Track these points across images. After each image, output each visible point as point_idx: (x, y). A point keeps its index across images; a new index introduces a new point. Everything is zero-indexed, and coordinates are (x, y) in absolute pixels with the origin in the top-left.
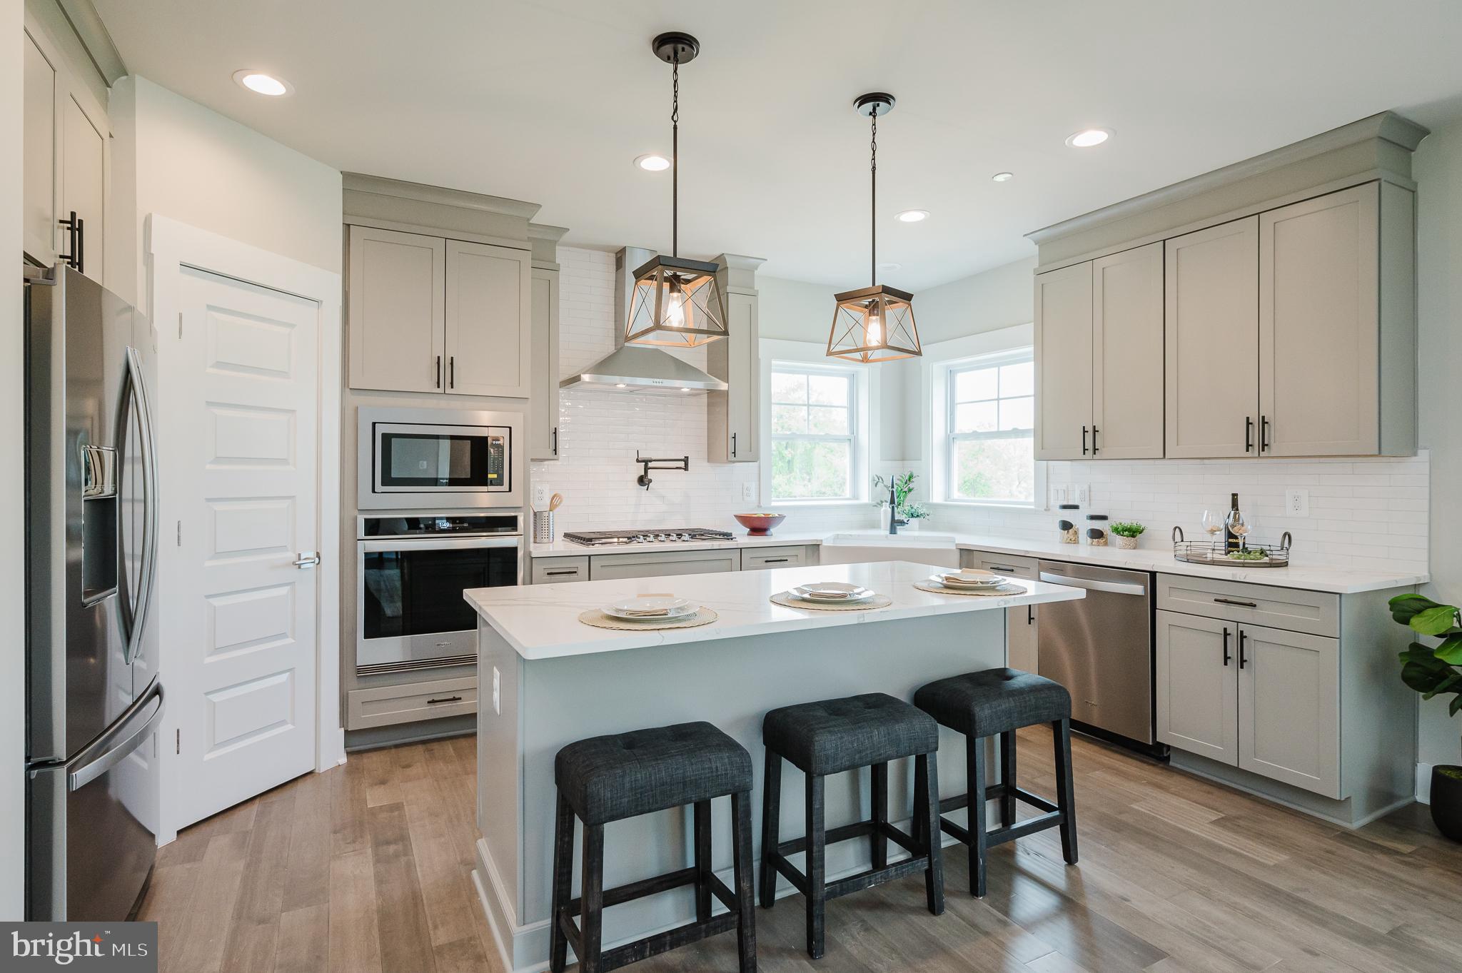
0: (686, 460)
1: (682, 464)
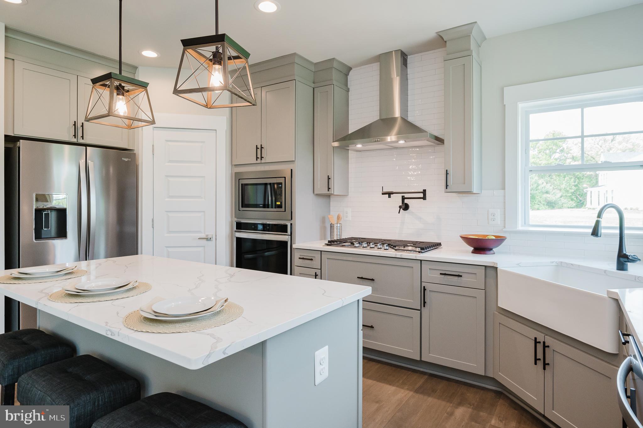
0: (424, 192)
1: (421, 195)
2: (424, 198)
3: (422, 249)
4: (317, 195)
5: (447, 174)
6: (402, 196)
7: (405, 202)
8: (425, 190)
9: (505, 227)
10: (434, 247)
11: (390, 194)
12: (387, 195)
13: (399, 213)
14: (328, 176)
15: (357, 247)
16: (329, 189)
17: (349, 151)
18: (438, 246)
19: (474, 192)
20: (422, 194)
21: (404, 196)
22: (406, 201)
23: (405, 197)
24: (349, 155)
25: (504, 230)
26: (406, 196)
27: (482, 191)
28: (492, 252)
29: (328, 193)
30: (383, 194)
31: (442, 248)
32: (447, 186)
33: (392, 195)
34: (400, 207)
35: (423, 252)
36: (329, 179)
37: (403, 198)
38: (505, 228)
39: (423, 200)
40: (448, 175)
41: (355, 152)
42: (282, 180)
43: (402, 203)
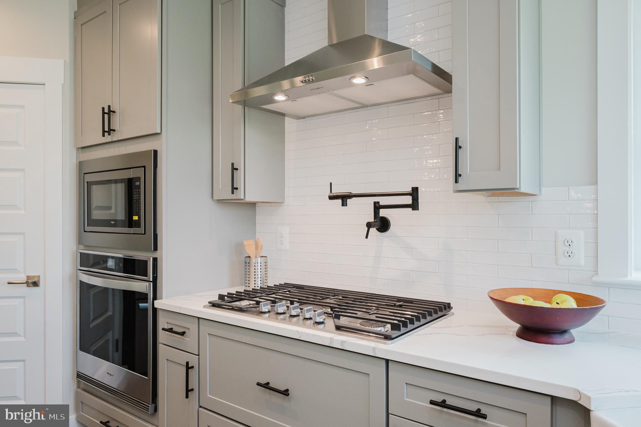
2: (414, 206)
3: (395, 327)
4: (220, 201)
5: (458, 147)
6: (375, 203)
7: (380, 216)
8: (417, 188)
9: (596, 272)
10: (436, 312)
11: (344, 198)
12: (339, 201)
13: (367, 237)
14: (233, 164)
15: (264, 313)
16: (234, 189)
17: (286, 118)
18: (445, 309)
19: (523, 190)
20: (410, 198)
21: (378, 203)
22: (383, 213)
23: (381, 204)
24: (286, 126)
25: (595, 279)
26: (383, 201)
27: (543, 189)
28: (566, 337)
29: (233, 197)
30: (331, 198)
31: (453, 314)
32: (457, 176)
33: (349, 201)
34: (369, 225)
35: (394, 336)
36: (234, 169)
37: (377, 207)
38: (597, 274)
39: (411, 209)
40: (460, 151)
41: (296, 121)
42: (139, 173)
43: (375, 218)
